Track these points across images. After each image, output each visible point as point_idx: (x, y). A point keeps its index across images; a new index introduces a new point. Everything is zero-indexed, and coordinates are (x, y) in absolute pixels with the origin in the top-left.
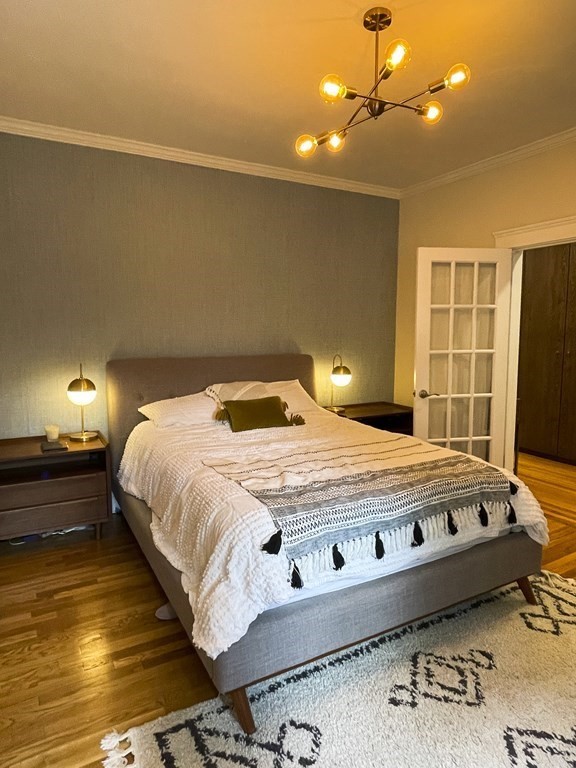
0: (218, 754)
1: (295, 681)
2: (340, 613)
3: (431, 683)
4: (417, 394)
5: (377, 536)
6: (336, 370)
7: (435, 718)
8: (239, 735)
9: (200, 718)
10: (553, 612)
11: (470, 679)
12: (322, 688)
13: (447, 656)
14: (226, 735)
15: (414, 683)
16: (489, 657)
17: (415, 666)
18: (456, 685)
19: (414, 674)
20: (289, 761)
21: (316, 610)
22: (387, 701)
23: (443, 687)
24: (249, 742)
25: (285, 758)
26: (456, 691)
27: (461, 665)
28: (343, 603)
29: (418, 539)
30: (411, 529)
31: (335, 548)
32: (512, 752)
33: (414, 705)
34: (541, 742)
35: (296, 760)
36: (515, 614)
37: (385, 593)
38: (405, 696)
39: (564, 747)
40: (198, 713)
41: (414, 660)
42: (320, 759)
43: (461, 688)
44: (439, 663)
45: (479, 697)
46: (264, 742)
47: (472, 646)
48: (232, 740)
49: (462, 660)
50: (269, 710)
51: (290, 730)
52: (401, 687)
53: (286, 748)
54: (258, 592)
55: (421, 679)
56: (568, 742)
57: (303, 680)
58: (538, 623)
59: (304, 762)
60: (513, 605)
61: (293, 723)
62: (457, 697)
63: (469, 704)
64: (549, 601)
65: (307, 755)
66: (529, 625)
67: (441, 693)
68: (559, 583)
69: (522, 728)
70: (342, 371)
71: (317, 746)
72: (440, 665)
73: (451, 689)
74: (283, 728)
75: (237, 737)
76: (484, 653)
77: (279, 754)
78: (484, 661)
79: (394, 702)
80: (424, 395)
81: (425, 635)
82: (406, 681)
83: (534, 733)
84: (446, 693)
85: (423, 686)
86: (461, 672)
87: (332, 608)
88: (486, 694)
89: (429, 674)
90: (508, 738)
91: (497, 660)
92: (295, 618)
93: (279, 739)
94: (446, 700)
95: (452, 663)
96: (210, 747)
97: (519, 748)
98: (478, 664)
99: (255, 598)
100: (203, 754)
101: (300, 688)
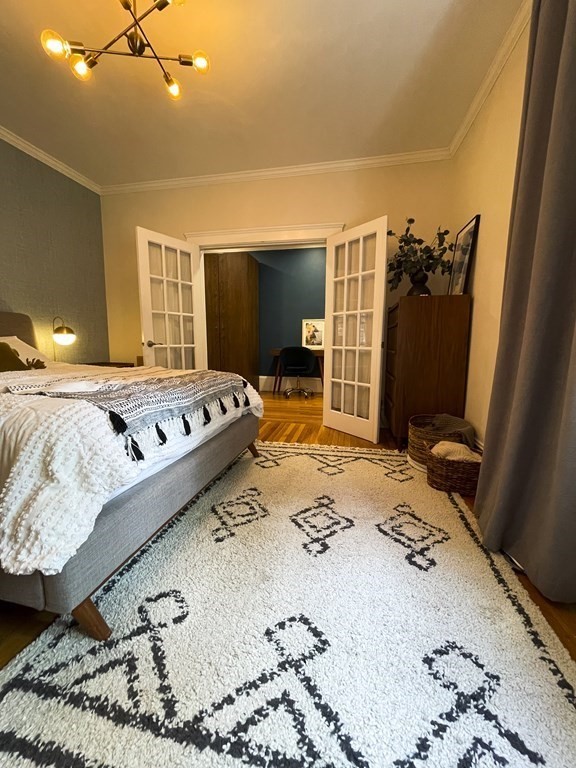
0: (78, 682)
1: (128, 571)
2: (169, 487)
3: (235, 518)
4: (146, 344)
5: (183, 418)
6: (58, 330)
7: (251, 534)
8: (94, 648)
9: (27, 668)
10: (270, 457)
11: (254, 504)
12: (157, 562)
13: (233, 498)
14: (77, 659)
15: (224, 523)
16: (255, 490)
17: (216, 513)
18: (248, 511)
19: (221, 518)
20: (164, 628)
21: (150, 490)
22: (213, 543)
23: (243, 516)
24: (110, 645)
25: (160, 629)
26: (251, 514)
27: (244, 500)
28: (171, 477)
29: (207, 418)
30: (201, 412)
31: (157, 426)
32: (300, 526)
33: (232, 535)
34: (308, 514)
35: (170, 623)
36: (253, 464)
37: (194, 464)
38: (223, 533)
39: (318, 511)
40: (20, 666)
41: (214, 510)
42: (190, 609)
43: (253, 511)
44: (230, 504)
45: (264, 510)
46: (128, 633)
47: (243, 488)
48: (89, 657)
49: (243, 497)
50: (116, 606)
51: (148, 606)
52: (218, 530)
53: (155, 622)
54: (100, 481)
55: (226, 518)
56: (317, 507)
57: (137, 566)
58: (266, 464)
59: (178, 620)
60: (249, 461)
61: (149, 600)
62: (254, 517)
63: (264, 516)
64: (264, 453)
65: (178, 613)
66: (263, 467)
67: (244, 520)
68: (262, 444)
69: (295, 513)
70: (65, 331)
71: (182, 601)
72: (232, 505)
73: (248, 515)
74: (141, 610)
75: (93, 652)
76: (251, 489)
77: (151, 630)
78: (254, 493)
79: (218, 540)
80: (150, 344)
81: (211, 494)
82: (218, 524)
83: (302, 512)
84: (247, 518)
85: (231, 522)
86: (247, 504)
87: (162, 484)
88: (268, 508)
89: (230, 514)
90: (293, 521)
91: (259, 489)
92: (135, 502)
93: (143, 621)
94: (249, 521)
95: (238, 502)
96: (63, 683)
97: (301, 522)
98: (253, 496)
99: (96, 489)
100: (57, 695)
101: (137, 572)
